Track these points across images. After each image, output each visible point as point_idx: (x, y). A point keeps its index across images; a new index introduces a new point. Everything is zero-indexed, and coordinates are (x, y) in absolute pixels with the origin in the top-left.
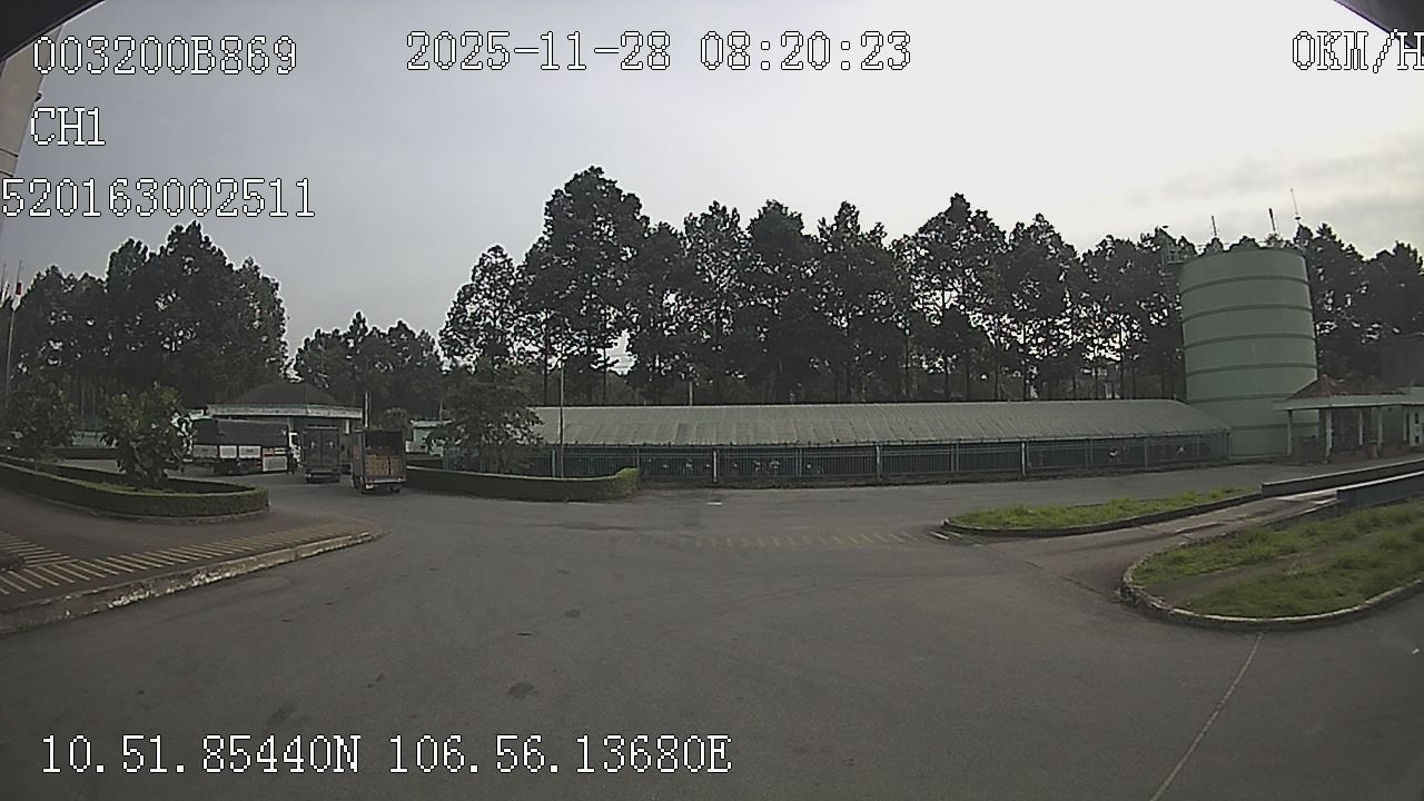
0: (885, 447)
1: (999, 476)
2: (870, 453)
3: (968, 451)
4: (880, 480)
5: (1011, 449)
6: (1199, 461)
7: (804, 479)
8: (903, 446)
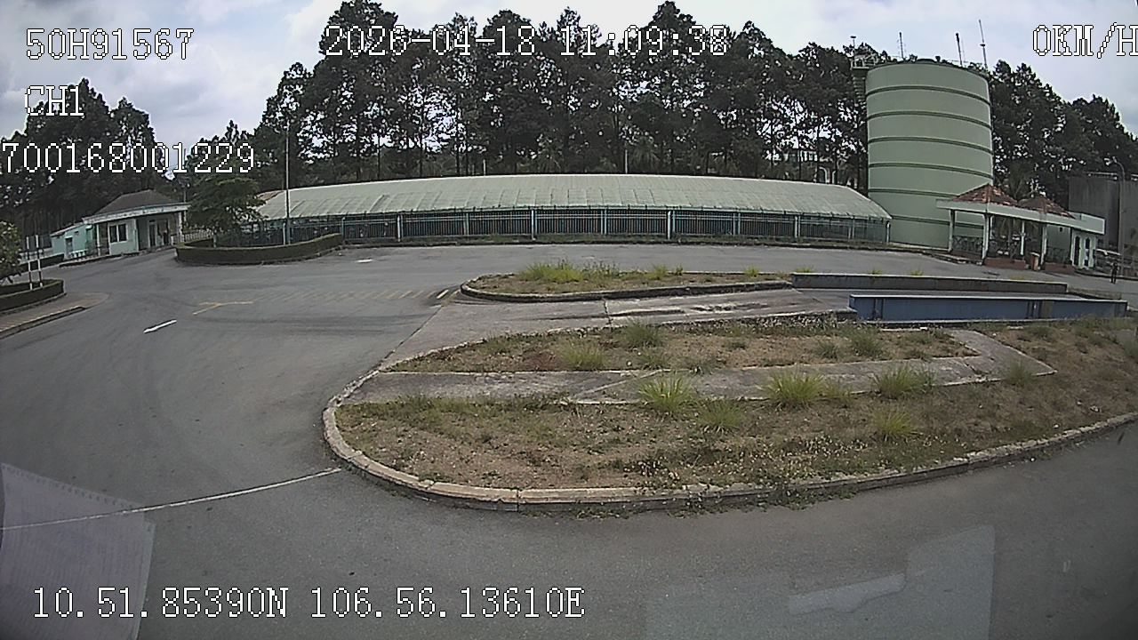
0: (540, 211)
1: (644, 240)
2: (526, 216)
3: (615, 216)
4: (534, 239)
5: (656, 216)
6: (852, 243)
7: (470, 238)
8: (555, 210)
